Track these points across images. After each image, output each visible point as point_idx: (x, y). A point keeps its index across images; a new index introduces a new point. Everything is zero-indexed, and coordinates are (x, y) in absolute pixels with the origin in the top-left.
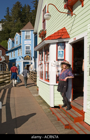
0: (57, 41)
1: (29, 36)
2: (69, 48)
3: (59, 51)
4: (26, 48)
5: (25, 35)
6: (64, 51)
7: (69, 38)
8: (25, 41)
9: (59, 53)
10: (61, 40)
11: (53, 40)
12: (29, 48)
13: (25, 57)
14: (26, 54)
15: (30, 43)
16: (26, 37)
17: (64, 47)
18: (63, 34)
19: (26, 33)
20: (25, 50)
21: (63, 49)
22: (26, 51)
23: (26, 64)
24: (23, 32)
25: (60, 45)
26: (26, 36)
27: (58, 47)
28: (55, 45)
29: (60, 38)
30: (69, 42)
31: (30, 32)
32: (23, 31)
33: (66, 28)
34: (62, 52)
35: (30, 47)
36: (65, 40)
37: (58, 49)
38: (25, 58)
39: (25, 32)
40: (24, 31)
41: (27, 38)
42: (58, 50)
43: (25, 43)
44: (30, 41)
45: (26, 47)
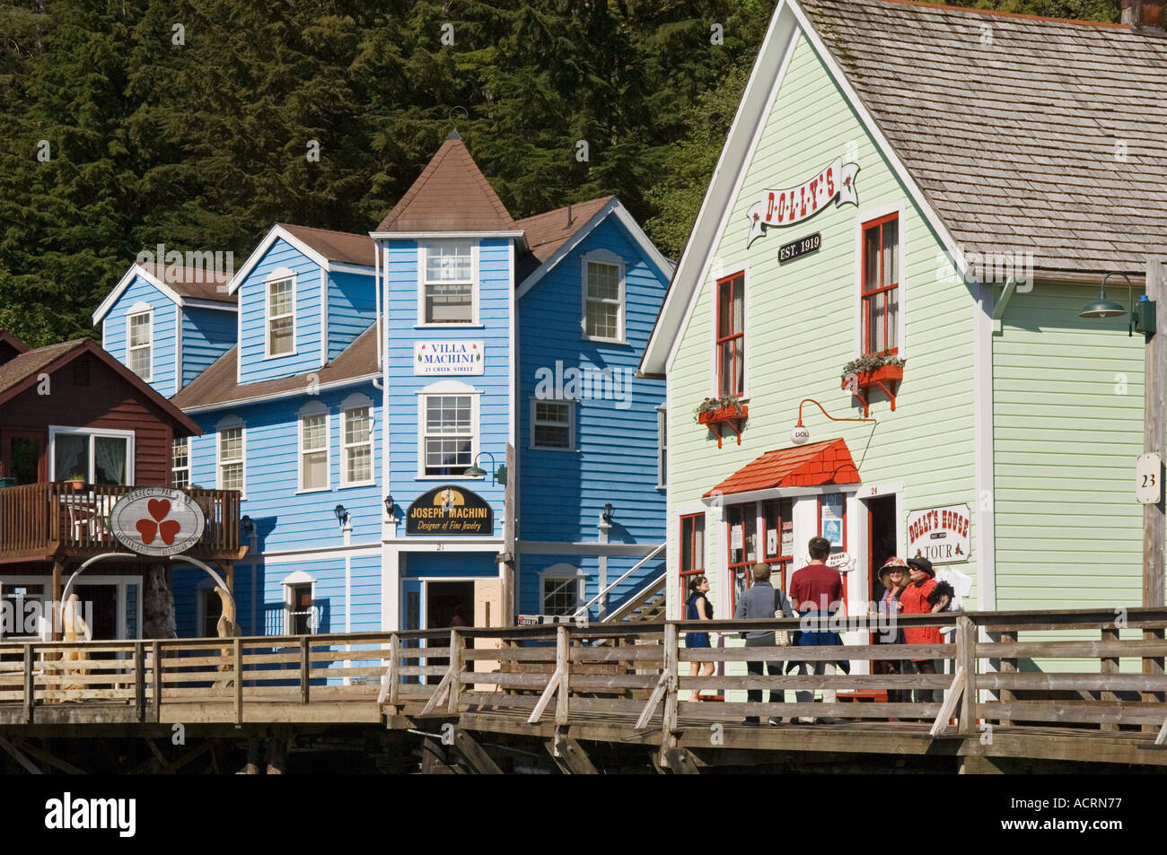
0: (819, 491)
1: (460, 297)
2: (857, 514)
3: (827, 523)
4: (432, 415)
5: (422, 281)
6: (841, 520)
7: (857, 481)
8: (418, 345)
9: (826, 527)
10: (831, 489)
11: (806, 486)
12: (465, 415)
13: (426, 500)
14: (429, 471)
15: (477, 368)
16: (430, 304)
17: (840, 507)
18: (837, 465)
19: (431, 264)
20: (422, 431)
21: (838, 516)
22: (432, 445)
23: (424, 580)
24: (402, 254)
25: (828, 501)
26: (429, 289)
27: (824, 508)
28: (814, 502)
29: (831, 482)
30: (858, 495)
31: (475, 250)
32: (394, 243)
33: (848, 444)
34: (837, 523)
35: (476, 401)
36: (843, 489)
37: (823, 514)
38: (425, 513)
39: (422, 253)
40: (411, 243)
41: (438, 312)
42: (823, 519)
43: (420, 368)
44: (474, 347)
45: (432, 401)
